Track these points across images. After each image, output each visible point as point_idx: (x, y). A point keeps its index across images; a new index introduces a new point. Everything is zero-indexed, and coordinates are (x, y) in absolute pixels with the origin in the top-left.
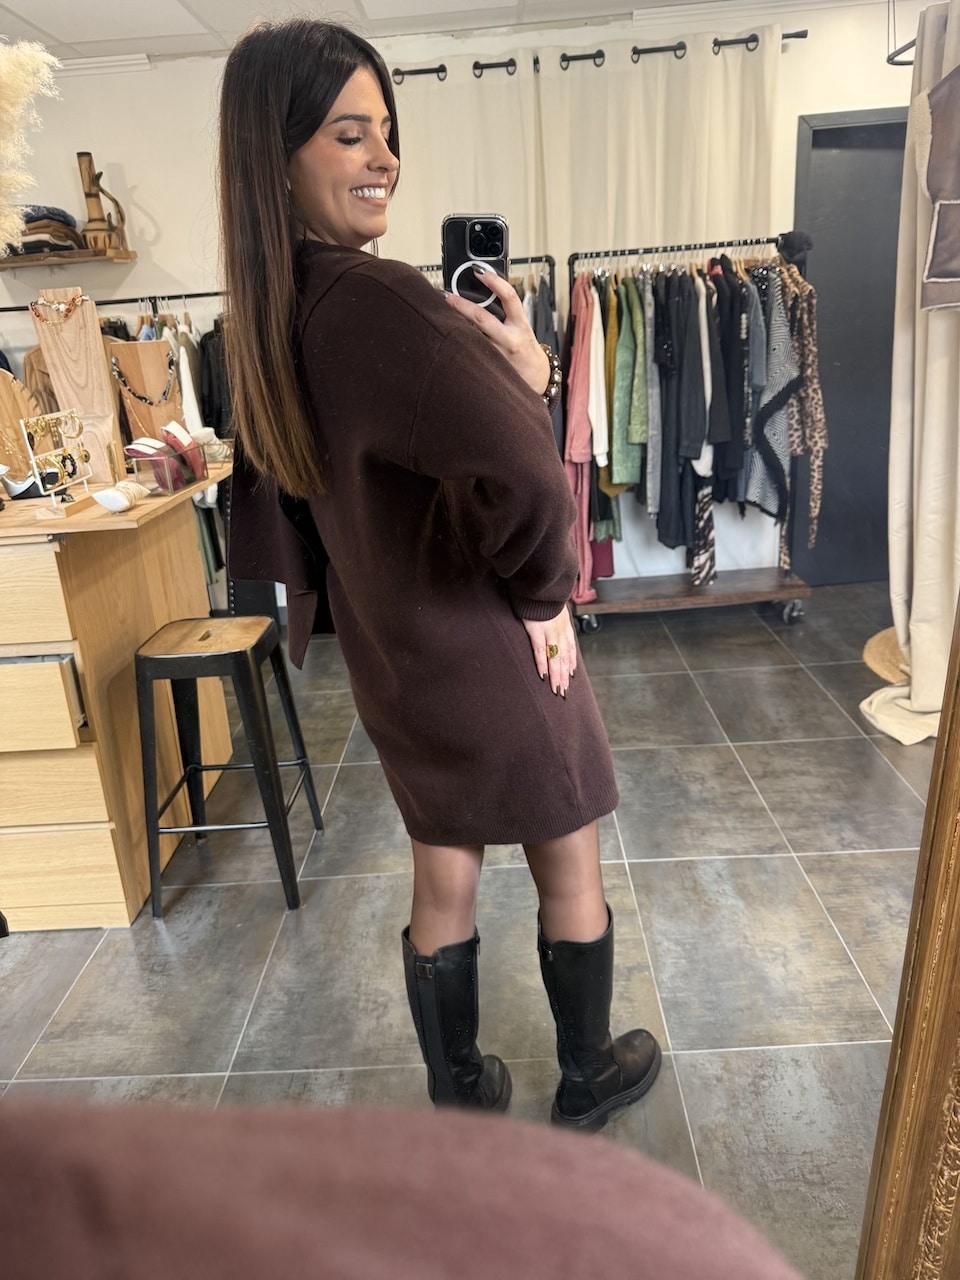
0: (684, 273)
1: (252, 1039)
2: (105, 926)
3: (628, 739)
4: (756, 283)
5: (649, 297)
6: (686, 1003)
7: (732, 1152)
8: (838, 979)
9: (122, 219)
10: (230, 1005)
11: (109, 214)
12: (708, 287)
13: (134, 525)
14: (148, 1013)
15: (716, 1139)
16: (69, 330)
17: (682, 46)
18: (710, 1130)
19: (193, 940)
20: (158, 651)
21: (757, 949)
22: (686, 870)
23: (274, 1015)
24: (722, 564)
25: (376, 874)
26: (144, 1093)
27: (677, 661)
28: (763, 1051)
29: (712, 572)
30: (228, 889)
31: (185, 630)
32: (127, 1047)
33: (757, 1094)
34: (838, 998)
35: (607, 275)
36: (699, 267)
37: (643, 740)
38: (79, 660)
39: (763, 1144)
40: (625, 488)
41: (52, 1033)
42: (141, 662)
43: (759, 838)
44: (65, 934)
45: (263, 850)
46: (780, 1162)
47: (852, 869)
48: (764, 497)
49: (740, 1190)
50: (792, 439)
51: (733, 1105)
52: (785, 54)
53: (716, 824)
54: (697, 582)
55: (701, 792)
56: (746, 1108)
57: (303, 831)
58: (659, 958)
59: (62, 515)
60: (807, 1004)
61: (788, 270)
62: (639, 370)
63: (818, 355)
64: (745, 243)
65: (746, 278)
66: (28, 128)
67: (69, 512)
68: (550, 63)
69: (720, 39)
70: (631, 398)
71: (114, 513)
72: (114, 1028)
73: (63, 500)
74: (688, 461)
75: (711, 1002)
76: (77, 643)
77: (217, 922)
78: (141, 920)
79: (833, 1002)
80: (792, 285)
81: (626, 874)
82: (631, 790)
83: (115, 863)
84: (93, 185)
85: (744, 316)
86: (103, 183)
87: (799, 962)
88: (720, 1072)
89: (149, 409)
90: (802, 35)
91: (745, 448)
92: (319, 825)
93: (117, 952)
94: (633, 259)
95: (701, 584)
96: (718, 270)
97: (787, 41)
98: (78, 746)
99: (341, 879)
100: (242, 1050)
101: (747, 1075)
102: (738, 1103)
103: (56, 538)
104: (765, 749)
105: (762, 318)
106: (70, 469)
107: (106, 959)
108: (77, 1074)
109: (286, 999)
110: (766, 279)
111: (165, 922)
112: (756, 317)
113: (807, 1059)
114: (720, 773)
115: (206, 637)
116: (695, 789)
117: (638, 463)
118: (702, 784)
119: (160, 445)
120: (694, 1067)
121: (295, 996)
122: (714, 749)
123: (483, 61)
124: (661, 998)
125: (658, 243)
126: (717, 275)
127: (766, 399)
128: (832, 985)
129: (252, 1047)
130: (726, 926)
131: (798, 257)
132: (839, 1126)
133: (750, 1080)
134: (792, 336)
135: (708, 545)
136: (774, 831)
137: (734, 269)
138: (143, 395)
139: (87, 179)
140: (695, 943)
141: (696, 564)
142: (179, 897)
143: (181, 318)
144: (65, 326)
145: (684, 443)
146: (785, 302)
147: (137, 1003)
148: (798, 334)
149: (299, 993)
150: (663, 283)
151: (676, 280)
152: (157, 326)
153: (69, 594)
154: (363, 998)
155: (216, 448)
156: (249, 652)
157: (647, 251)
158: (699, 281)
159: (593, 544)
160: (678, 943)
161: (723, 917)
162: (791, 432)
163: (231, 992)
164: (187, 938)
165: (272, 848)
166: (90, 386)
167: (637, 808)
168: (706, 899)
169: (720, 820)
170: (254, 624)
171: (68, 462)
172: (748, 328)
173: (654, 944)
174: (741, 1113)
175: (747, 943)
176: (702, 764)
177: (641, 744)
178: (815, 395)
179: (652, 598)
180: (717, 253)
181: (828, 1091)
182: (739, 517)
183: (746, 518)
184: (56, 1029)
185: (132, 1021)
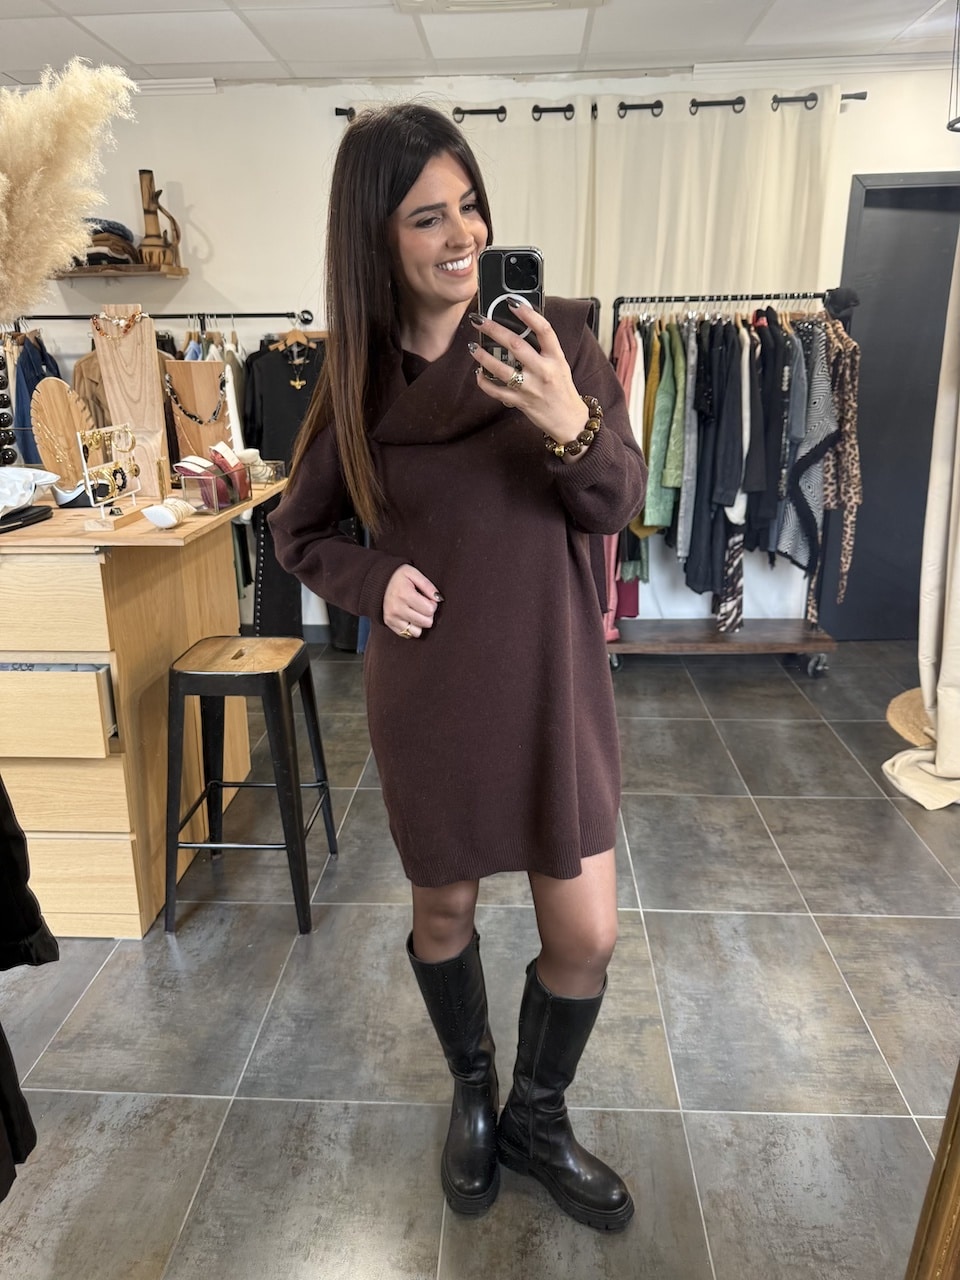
0: (730, 322)
1: (258, 1064)
2: (116, 937)
3: (646, 784)
4: (801, 337)
5: (693, 344)
6: (698, 1061)
7: (740, 1221)
8: (852, 1048)
9: (177, 236)
10: (237, 1027)
11: (166, 231)
12: (752, 338)
13: (181, 543)
14: (156, 1029)
15: (725, 1206)
16: (127, 345)
17: (741, 101)
18: (719, 1195)
19: (204, 958)
20: (191, 667)
21: (771, 1009)
22: (702, 924)
23: (281, 1040)
24: (749, 612)
25: (388, 904)
26: (148, 1111)
27: (699, 707)
28: (775, 1118)
29: (739, 620)
30: (241, 908)
31: (219, 647)
32: (133, 1062)
33: (768, 1161)
34: (853, 1067)
35: (652, 320)
36: (744, 318)
37: (662, 786)
38: (114, 671)
39: (773, 1214)
40: (656, 530)
41: (59, 1042)
42: (175, 677)
43: (776, 895)
44: (77, 942)
45: (277, 871)
46: (790, 1234)
47: (869, 933)
48: (795, 549)
49: (748, 1261)
50: (826, 493)
51: (742, 1171)
52: (844, 114)
53: (734, 878)
54: (723, 629)
55: (719, 843)
56: (756, 1175)
57: (317, 854)
58: (672, 1013)
59: (110, 528)
60: (820, 1071)
61: (833, 325)
62: (677, 416)
63: (858, 411)
64: (792, 296)
65: (791, 332)
66: (103, 149)
67: (117, 525)
68: (609, 110)
69: (779, 96)
70: (668, 443)
71: (162, 529)
72: (121, 1042)
73: (112, 513)
74: (721, 507)
75: (722, 1062)
76: (114, 655)
77: (228, 941)
78: (153, 933)
79: (848, 1071)
80: (836, 340)
81: (641, 923)
82: (648, 836)
83: (133, 874)
84: (152, 201)
85: (787, 369)
86: (162, 200)
87: (814, 1028)
88: (730, 1135)
89: (198, 427)
90: (862, 96)
91: (779, 499)
92: (334, 851)
93: (128, 964)
94: (678, 306)
95: (726, 631)
96: (764, 321)
97: (845, 101)
98: (107, 757)
99: (352, 907)
100: (248, 1075)
101: (758, 1141)
102: (748, 1170)
103: (103, 550)
104: (785, 805)
105: (804, 371)
106: (120, 482)
107: (116, 971)
108: (82, 1086)
109: (293, 1025)
110: (811, 333)
111: (177, 937)
112: (799, 369)
113: (819, 1129)
114: (740, 825)
115: (239, 655)
116: (714, 840)
117: (670, 506)
118: (721, 836)
119: (208, 464)
120: (705, 1128)
121: (303, 1024)
122: (735, 801)
123: (542, 105)
124: (673, 1054)
125: (704, 292)
126: (763, 326)
127: (803, 451)
128: (848, 1054)
129: (258, 1072)
130: (740, 983)
131: (843, 313)
132: (851, 1203)
133: (760, 1147)
134: (833, 390)
135: (737, 592)
136: (792, 888)
137: (780, 322)
138: (193, 413)
139: (147, 196)
140: (708, 1000)
141: (723, 610)
142: (192, 912)
143: (228, 336)
144: (123, 341)
145: (719, 489)
146: (828, 357)
147: (144, 1018)
148: (839, 389)
149: (307, 1020)
150: (708, 331)
151: (720, 331)
152: (204, 343)
153: (111, 605)
154: (371, 1031)
155: (260, 469)
156: (281, 674)
157: (694, 299)
158: (744, 332)
159: (619, 583)
160: (691, 998)
161: (738, 973)
162: (826, 486)
163: (240, 1014)
164: (198, 955)
165: (288, 870)
166: (142, 400)
167: (653, 855)
168: (721, 954)
169: (737, 874)
170: (286, 645)
171: (119, 476)
172: (790, 380)
173: (667, 998)
174: (750, 1179)
175: (761, 1002)
176: (721, 815)
177: (660, 789)
178: (852, 450)
179: (674, 641)
180: (763, 305)
181: (840, 1164)
182: (768, 566)
183: (775, 569)
184: (65, 1039)
185: (139, 1036)
